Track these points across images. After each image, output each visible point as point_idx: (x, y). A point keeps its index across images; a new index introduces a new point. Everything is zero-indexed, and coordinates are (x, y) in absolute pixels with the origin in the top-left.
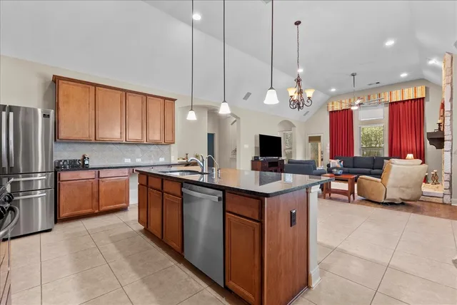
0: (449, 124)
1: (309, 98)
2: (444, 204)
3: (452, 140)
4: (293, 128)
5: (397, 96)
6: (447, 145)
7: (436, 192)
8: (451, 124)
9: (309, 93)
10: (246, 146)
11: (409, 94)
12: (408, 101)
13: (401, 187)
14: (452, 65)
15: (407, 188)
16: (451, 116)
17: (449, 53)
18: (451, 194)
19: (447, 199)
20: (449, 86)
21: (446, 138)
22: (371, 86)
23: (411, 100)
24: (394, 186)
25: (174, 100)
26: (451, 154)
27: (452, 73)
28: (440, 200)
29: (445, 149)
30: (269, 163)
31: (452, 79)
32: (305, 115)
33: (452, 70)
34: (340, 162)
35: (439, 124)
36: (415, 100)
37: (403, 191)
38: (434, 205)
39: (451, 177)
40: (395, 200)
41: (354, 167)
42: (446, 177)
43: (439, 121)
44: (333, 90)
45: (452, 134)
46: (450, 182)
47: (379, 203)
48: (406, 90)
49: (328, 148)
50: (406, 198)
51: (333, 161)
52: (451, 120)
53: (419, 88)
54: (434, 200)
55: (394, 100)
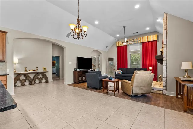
0: (165, 51)
1: (85, 32)
2: (163, 94)
3: (167, 60)
4: (100, 54)
5: (145, 39)
6: (165, 62)
7: (159, 88)
8: (166, 52)
9: (85, 29)
10: (70, 63)
11: (150, 38)
12: (150, 41)
13: (140, 87)
14: (167, 20)
15: (144, 87)
16: (166, 47)
17: (166, 13)
18: (166, 89)
19: (164, 92)
20: (166, 31)
21: (165, 59)
22: (134, 35)
23: (151, 41)
24: (137, 87)
25: (6, 33)
26: (167, 67)
27: (167, 24)
28: (161, 92)
29: (164, 65)
30: (83, 72)
31: (167, 27)
32: (106, 48)
33: (167, 22)
34: (121, 71)
35: (161, 51)
36: (153, 41)
37: (142, 89)
38: (158, 95)
39: (166, 79)
40: (138, 94)
41: (127, 74)
42: (164, 80)
43: (161, 50)
44: (118, 36)
45: (167, 57)
46: (166, 82)
47: (130, 96)
48: (149, 37)
49: (117, 64)
50: (144, 92)
51: (118, 70)
52: (166, 49)
53: (155, 36)
54: (158, 92)
55: (144, 41)
